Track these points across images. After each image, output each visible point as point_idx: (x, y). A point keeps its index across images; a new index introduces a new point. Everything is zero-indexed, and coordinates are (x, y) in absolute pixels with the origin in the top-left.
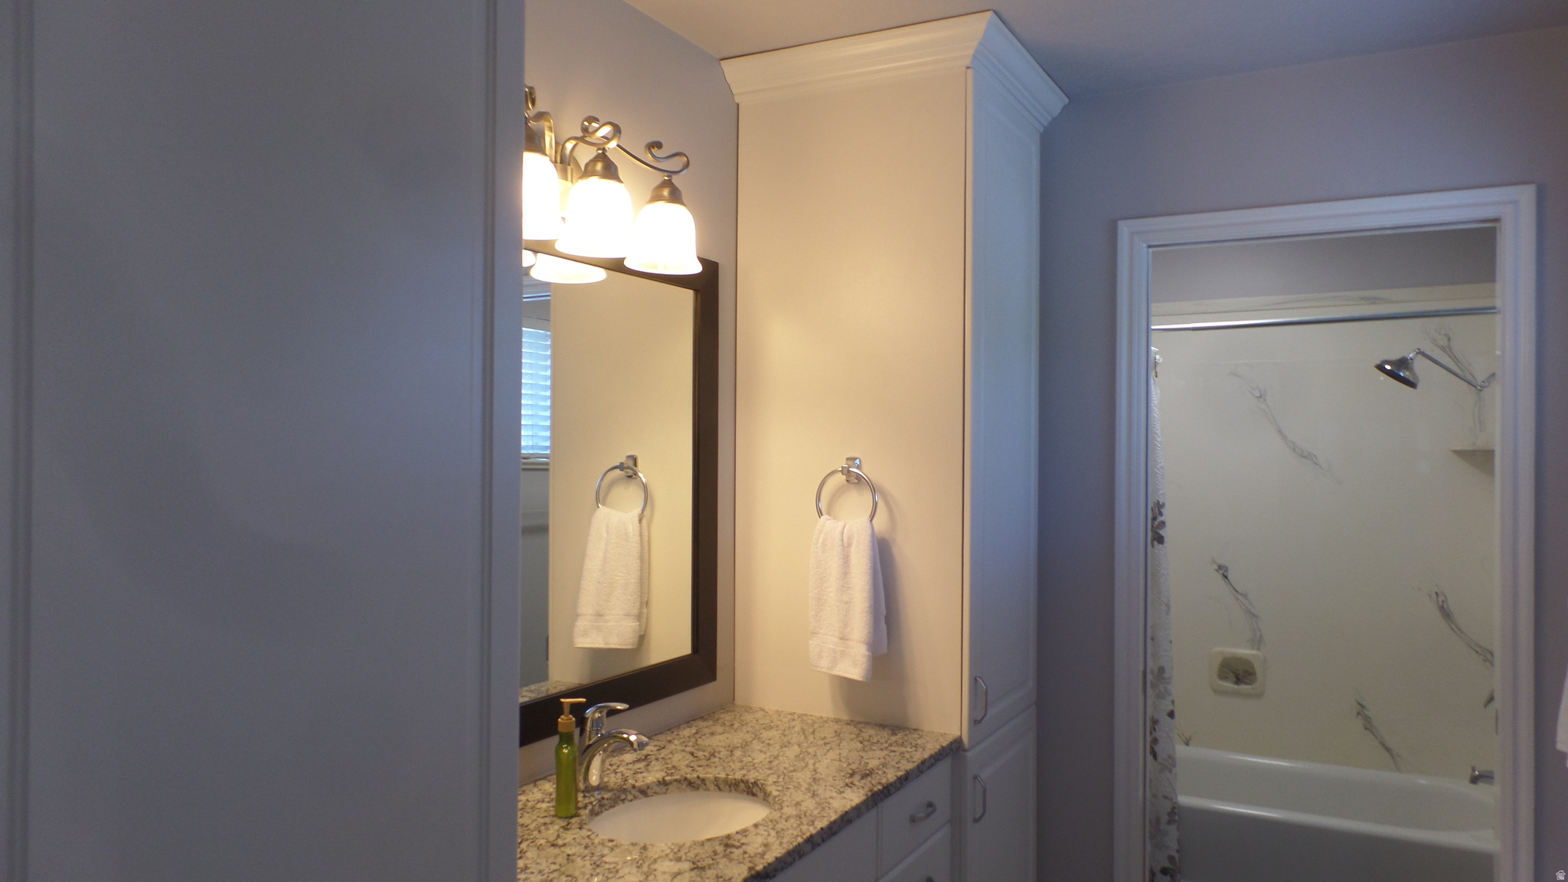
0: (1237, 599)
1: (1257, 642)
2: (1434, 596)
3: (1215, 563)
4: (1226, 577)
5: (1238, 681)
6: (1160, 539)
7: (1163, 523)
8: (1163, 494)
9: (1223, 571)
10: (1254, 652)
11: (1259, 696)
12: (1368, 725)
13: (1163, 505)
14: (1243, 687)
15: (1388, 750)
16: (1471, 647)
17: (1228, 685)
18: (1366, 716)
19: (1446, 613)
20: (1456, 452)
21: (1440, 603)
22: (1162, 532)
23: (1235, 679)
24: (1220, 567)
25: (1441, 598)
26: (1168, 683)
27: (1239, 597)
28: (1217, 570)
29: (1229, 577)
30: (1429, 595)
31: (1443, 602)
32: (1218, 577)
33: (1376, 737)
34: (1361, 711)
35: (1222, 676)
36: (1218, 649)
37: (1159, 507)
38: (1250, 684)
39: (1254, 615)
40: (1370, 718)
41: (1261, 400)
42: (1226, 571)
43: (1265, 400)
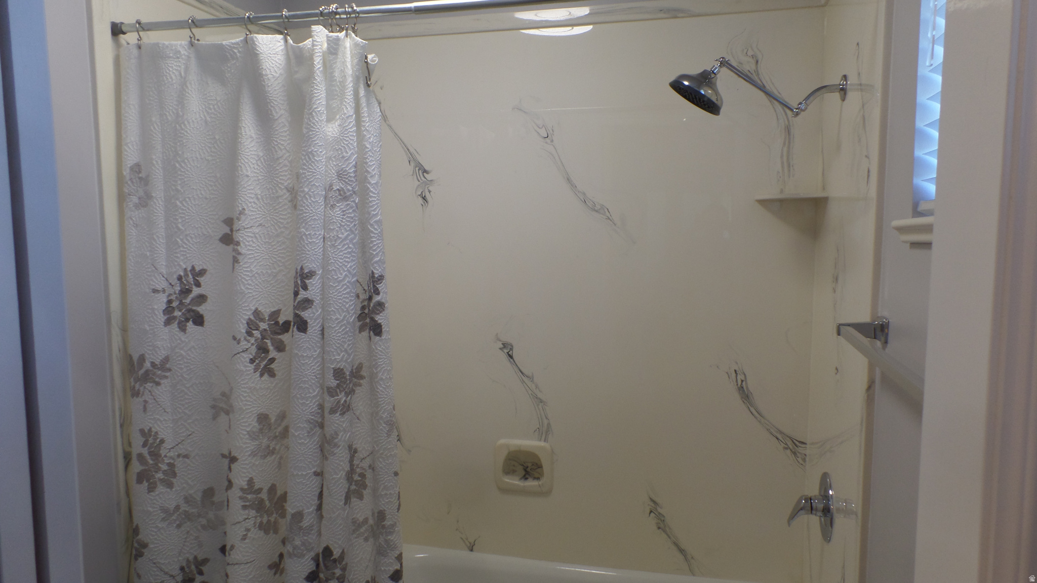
0: (523, 382)
1: (544, 432)
2: (734, 374)
3: (500, 341)
4: (511, 357)
5: (526, 475)
6: (377, 329)
7: (381, 305)
8: (382, 262)
9: (508, 349)
10: (542, 444)
11: (544, 493)
12: (662, 525)
13: (381, 278)
14: (531, 483)
15: (682, 551)
16: (771, 433)
17: (515, 481)
18: (660, 513)
19: (745, 394)
20: (763, 202)
21: (739, 383)
22: (379, 318)
23: (523, 473)
24: (505, 345)
25: (740, 377)
26: (391, 533)
27: (525, 379)
28: (500, 349)
29: (514, 357)
30: (727, 373)
31: (742, 381)
32: (503, 356)
33: (669, 537)
34: (654, 509)
35: (509, 469)
36: (502, 441)
37: (375, 281)
38: (538, 479)
39: (541, 401)
40: (664, 516)
41: (547, 140)
42: (511, 349)
43: (552, 141)
